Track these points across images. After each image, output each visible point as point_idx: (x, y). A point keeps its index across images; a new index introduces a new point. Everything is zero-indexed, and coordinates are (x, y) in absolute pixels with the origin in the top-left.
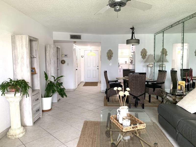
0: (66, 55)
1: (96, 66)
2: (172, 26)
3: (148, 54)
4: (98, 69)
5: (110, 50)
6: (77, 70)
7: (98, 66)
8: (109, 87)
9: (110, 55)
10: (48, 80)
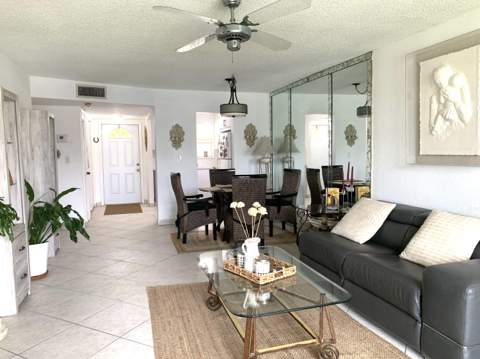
0: (61, 138)
1: (132, 165)
2: (308, 79)
3: (259, 135)
4: (138, 170)
5: (177, 126)
6: (89, 173)
7: (138, 165)
8: (186, 210)
9: (178, 137)
10: (35, 200)
